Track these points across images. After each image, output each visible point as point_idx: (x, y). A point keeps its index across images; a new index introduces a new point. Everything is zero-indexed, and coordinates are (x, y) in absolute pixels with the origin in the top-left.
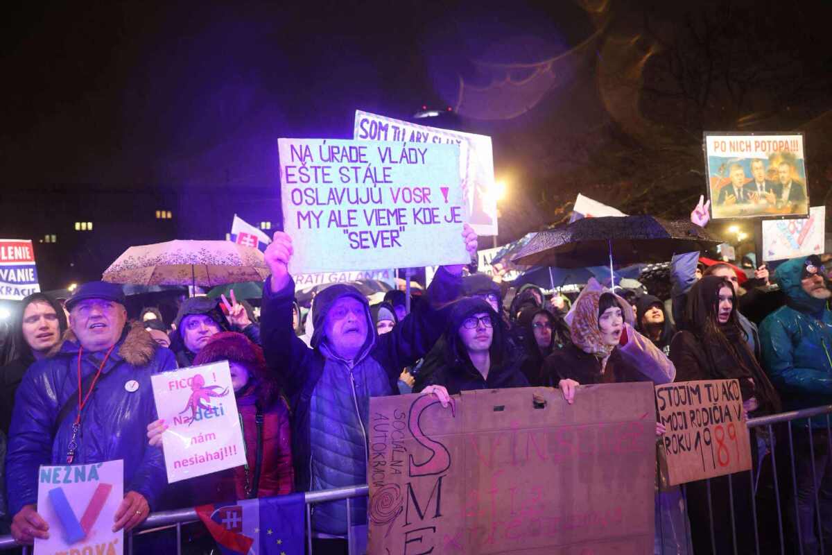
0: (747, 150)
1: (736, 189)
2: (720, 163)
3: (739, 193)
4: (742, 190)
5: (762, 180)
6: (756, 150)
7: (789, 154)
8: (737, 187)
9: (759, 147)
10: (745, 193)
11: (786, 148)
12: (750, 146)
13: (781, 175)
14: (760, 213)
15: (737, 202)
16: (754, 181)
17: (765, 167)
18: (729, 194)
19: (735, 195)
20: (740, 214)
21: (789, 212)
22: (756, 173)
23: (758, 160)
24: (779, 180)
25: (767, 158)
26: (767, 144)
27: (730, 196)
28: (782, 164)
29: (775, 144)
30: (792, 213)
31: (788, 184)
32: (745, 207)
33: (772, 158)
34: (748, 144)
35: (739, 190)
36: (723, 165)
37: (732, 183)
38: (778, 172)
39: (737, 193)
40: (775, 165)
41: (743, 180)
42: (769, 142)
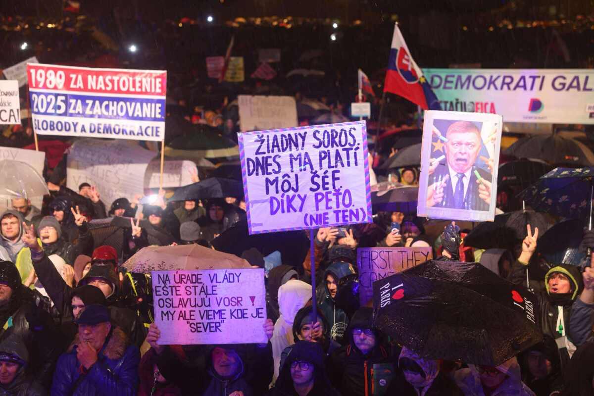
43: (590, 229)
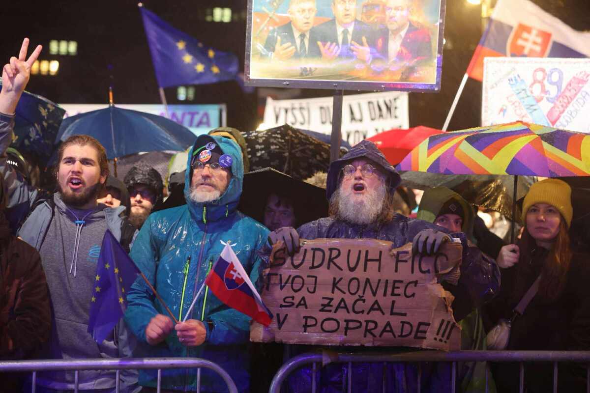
1: (297, 35)
3: (302, 41)
4: (308, 36)
5: (348, 20)
8: (300, 30)
10: (313, 42)
13: (389, 13)
14: (341, 76)
15: (297, 56)
16: (333, 21)
18: (282, 43)
19: (294, 43)
20: (301, 75)
21: (398, 77)
24: (383, 20)
27: (285, 45)
30: (402, 79)
32: (310, 65)
35: (303, 36)
37: (290, 23)
39: (298, 41)
41: (311, 21)
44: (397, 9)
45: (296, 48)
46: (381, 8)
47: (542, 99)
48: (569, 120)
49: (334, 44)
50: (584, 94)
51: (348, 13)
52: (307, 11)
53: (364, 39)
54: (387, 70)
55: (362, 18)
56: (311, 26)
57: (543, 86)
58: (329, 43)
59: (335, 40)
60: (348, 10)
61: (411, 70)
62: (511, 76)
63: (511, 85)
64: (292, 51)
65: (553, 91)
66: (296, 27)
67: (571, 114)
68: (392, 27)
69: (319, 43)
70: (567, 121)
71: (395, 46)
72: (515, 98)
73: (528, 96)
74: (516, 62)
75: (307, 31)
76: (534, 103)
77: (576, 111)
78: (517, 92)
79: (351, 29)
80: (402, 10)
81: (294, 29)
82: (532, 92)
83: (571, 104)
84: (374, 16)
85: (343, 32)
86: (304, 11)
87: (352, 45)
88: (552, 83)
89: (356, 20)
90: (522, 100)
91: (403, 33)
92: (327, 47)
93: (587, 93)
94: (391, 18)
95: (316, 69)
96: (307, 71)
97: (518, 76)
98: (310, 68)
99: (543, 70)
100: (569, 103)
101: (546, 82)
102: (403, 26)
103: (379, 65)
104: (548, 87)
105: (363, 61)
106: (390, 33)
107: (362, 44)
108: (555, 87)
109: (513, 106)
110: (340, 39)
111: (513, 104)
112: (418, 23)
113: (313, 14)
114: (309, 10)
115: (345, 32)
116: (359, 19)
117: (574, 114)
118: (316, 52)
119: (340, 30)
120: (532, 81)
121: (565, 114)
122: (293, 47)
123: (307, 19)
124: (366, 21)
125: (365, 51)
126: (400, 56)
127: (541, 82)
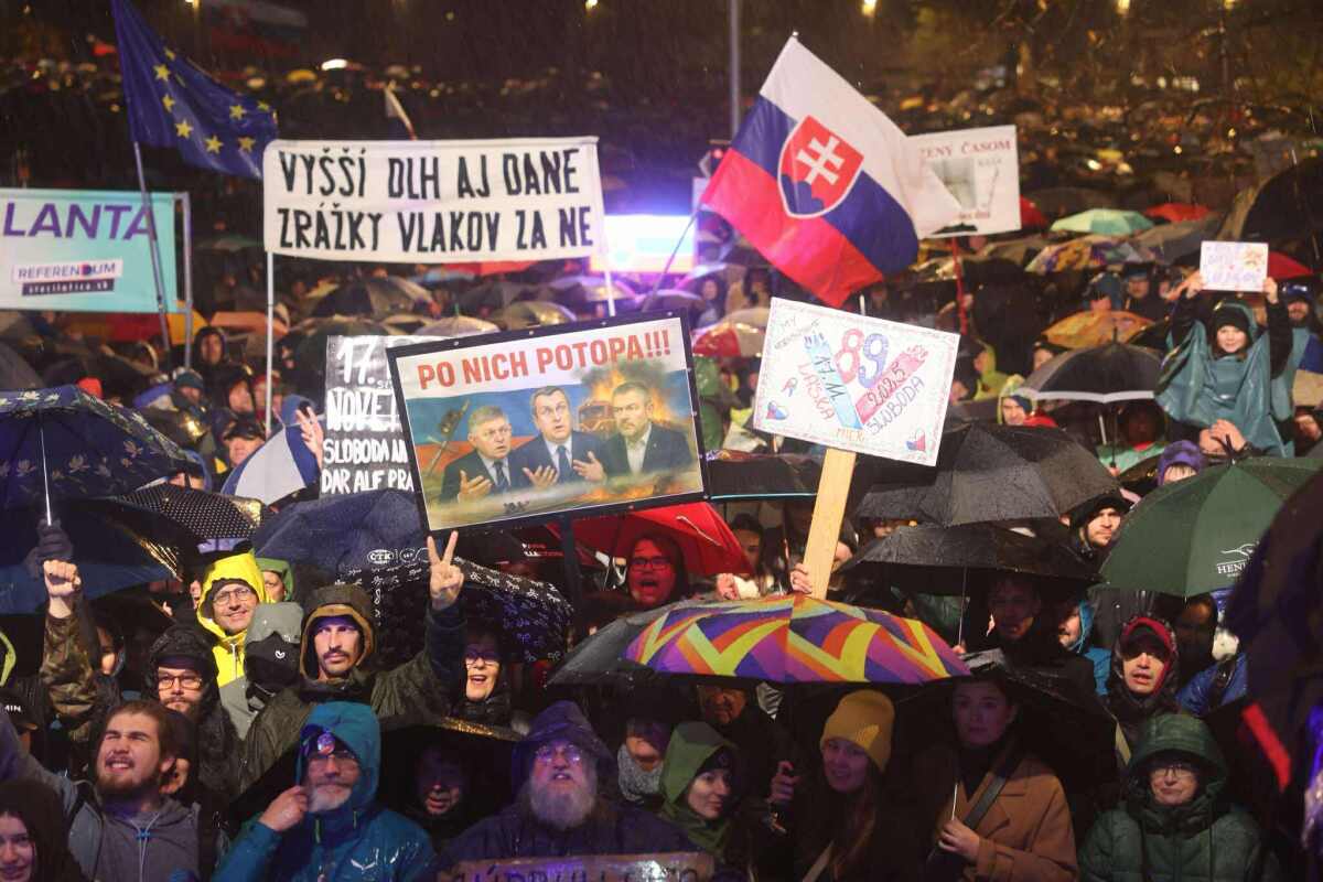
0: (515, 374)
1: (489, 465)
2: (440, 414)
3: (499, 471)
4: (506, 463)
5: (562, 434)
6: (542, 370)
7: (643, 364)
8: (491, 458)
9: (549, 361)
10: (515, 472)
11: (631, 353)
12: (523, 364)
13: (619, 416)
14: (566, 505)
15: (495, 490)
16: (540, 440)
17: (570, 404)
18: (469, 478)
19: (487, 475)
20: (508, 513)
22: (545, 423)
23: (550, 390)
24: (613, 427)
25: (578, 382)
26: (575, 353)
27: (475, 481)
28: (623, 389)
29: (598, 349)
30: (655, 494)
31: (638, 435)
32: (517, 498)
33: (591, 381)
34: (518, 359)
35: (498, 464)
36: (450, 415)
37: (476, 450)
38: (612, 410)
39: (493, 472)
40: (603, 395)
41: (507, 443)
42: (580, 347)
43: (49, 523)
44: (629, 407)
45: (492, 481)
46: (606, 409)
47: (853, 378)
48: (888, 417)
49: (548, 468)
50: (915, 381)
51: (558, 424)
52: (498, 433)
53: (591, 454)
54: (632, 486)
55: (582, 428)
56: (508, 450)
57: (856, 359)
58: (540, 468)
59: (547, 461)
60: (558, 421)
61: (668, 481)
62: (810, 334)
63: (808, 348)
64: (487, 485)
65: (871, 369)
66: (486, 455)
67: (893, 410)
68: (628, 432)
69: (526, 470)
70: (885, 418)
71: (636, 456)
72: (811, 370)
73: (832, 371)
74: (821, 314)
75: (502, 458)
76: (839, 382)
77: (902, 405)
78: (817, 361)
79: (568, 445)
80: (637, 408)
81: (484, 459)
82: (838, 365)
83: (894, 394)
84: (599, 422)
85: (558, 450)
86: (492, 432)
87: (573, 465)
88: (870, 356)
89: (574, 433)
90: (823, 375)
91: (645, 438)
92: (537, 473)
93: (920, 381)
94: (624, 421)
95: (528, 502)
96: (514, 507)
97: (821, 336)
98: (519, 503)
99: (859, 334)
100: (892, 390)
101: (861, 353)
102: (644, 428)
103: (618, 481)
104: (864, 361)
105: (595, 481)
106: (627, 441)
107: (588, 461)
108: (875, 364)
109: (807, 382)
110: (556, 460)
111: (809, 378)
112: (665, 422)
113: (509, 434)
114: (501, 430)
115: (561, 451)
116: (578, 429)
117: (897, 410)
118: (522, 482)
119: (553, 449)
120: (841, 348)
121: (884, 407)
122: (487, 481)
123: (501, 442)
124: (589, 430)
125: (595, 469)
126: (648, 465)
127: (854, 352)
